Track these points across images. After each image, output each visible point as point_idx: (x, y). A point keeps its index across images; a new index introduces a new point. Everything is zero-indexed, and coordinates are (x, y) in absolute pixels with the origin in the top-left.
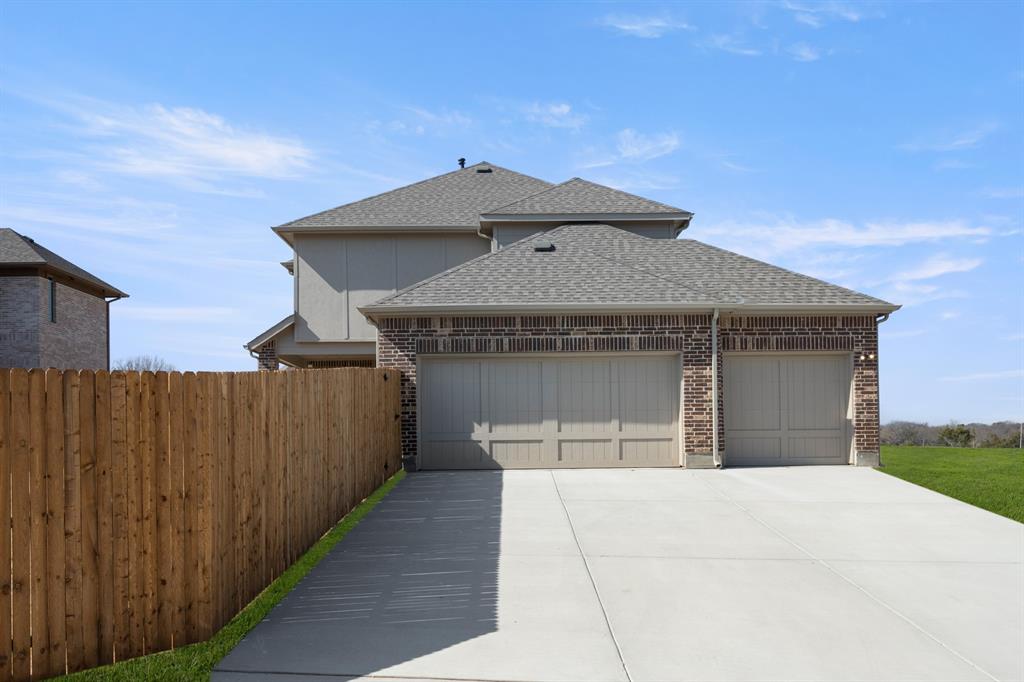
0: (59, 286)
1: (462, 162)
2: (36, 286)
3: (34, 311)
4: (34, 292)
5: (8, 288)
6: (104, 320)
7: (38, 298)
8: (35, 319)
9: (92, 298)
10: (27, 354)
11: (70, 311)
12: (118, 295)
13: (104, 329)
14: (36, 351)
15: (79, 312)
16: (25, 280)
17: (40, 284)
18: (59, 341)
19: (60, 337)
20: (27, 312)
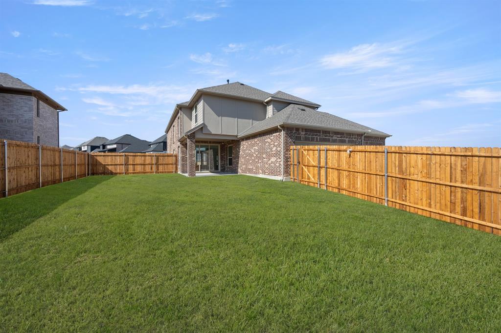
0: (40, 102)
1: (228, 81)
2: (31, 100)
3: (30, 111)
4: (29, 103)
5: (14, 100)
6: (57, 118)
7: (32, 105)
8: (31, 114)
9: (52, 109)
10: (26, 130)
11: (45, 113)
12: (63, 109)
13: (57, 122)
14: (31, 128)
15: (48, 114)
16: (24, 97)
17: (33, 100)
18: (41, 125)
19: (41, 123)
20: (26, 111)
